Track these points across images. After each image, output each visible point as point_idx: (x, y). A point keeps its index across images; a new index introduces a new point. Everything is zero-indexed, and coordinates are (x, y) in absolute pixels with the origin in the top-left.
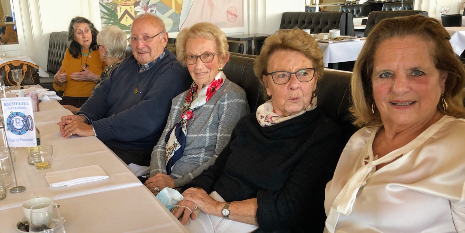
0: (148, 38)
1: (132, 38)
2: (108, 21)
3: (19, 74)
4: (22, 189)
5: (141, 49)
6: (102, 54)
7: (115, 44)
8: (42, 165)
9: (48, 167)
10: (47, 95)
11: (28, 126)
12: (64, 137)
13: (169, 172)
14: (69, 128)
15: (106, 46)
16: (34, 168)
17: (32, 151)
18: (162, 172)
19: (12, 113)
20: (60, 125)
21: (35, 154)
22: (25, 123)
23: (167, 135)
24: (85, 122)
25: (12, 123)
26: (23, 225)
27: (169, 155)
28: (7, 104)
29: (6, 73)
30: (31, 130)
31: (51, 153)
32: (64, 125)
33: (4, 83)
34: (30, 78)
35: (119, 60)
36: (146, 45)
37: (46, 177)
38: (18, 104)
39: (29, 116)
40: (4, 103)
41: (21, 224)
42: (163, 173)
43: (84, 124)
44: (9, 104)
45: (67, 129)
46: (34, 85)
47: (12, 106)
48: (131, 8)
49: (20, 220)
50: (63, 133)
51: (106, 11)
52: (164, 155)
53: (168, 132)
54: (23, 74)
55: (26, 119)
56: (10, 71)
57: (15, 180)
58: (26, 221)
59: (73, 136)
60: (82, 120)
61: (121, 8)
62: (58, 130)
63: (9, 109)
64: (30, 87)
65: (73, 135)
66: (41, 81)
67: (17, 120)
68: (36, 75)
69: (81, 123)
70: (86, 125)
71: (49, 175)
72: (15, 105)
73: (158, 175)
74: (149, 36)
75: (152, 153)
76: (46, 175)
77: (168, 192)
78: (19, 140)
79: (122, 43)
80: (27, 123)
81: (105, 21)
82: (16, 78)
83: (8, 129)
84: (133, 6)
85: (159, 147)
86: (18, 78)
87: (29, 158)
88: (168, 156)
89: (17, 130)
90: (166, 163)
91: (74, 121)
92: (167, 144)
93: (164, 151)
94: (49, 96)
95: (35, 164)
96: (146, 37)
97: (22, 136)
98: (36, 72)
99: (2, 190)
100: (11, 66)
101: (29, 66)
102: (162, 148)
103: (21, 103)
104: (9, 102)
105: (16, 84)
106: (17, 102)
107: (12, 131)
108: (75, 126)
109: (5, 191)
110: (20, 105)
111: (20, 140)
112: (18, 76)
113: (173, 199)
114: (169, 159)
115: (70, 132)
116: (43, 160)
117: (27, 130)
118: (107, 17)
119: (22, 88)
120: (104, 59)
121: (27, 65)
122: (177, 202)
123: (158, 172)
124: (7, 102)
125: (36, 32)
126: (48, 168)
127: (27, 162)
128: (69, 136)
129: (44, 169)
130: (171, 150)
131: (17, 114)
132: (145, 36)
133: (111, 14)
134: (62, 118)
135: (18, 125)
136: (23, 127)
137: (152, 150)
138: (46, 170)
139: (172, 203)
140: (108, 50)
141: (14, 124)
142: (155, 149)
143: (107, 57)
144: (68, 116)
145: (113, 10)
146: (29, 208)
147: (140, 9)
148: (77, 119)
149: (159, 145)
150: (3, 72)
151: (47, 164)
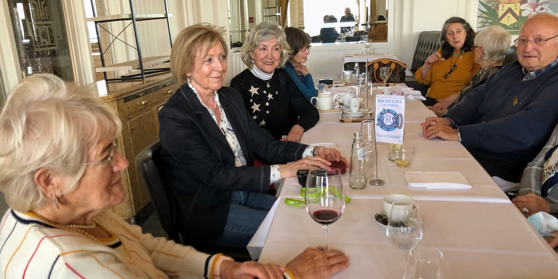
0: (541, 40)
1: (520, 40)
2: (485, 20)
3: (386, 71)
4: (381, 182)
5: (528, 52)
6: (478, 55)
7: (495, 45)
8: (401, 163)
9: (407, 165)
10: (412, 94)
11: (397, 124)
12: (425, 139)
13: (544, 194)
14: (432, 130)
15: (484, 47)
16: (393, 164)
17: (394, 148)
18: (535, 192)
19: (384, 110)
20: (423, 126)
21: (397, 152)
22: (395, 120)
23: (547, 152)
24: (450, 126)
25: (382, 119)
26: (381, 217)
27: (548, 175)
28: (381, 101)
29: (374, 69)
30: (400, 127)
31: (413, 152)
32: (427, 126)
33: (371, 79)
34: (396, 76)
35: (496, 63)
36: (536, 48)
37: (406, 176)
38: (392, 101)
39: (400, 114)
40: (379, 100)
41: (379, 215)
42: (536, 194)
43: (448, 128)
44: (383, 101)
45: (430, 131)
46: (399, 83)
47: (386, 103)
48: (516, 6)
49: (379, 212)
50: (425, 134)
51: (485, 10)
52: (541, 174)
53: (550, 149)
54: (390, 72)
55: (397, 117)
56: (378, 68)
57: (375, 173)
58: (384, 214)
59: (436, 139)
60: (447, 123)
61: (503, 6)
62: (420, 130)
63: (382, 106)
64: (395, 85)
65: (436, 137)
66: (406, 79)
67: (388, 117)
68: (403, 74)
69: (445, 126)
70: (450, 128)
71: (408, 174)
72: (388, 102)
73: (530, 195)
74: (542, 39)
75: (525, 169)
76: (405, 174)
77: (543, 217)
78: (386, 136)
79: (505, 44)
80: (397, 121)
81: (482, 21)
82: (384, 75)
83: (377, 125)
84: (520, 4)
85: (535, 164)
86: (385, 75)
87: (390, 154)
88: (546, 176)
89: (386, 126)
90: (541, 184)
91: (438, 123)
92: (546, 163)
93: (540, 170)
94: (413, 95)
95: (396, 160)
96: (539, 40)
97: (390, 133)
98: (403, 70)
99: (363, 180)
100: (381, 64)
101: (397, 64)
102: (539, 166)
103: (394, 101)
104: (383, 99)
105: (383, 81)
106: (390, 99)
107: (381, 127)
108: (440, 128)
109: (365, 182)
110: (393, 102)
111: (388, 136)
112: (385, 74)
113: (548, 226)
114: (546, 179)
115: (433, 134)
116: (403, 159)
117: (395, 127)
118: (485, 16)
119: (387, 86)
120: (478, 61)
121: (395, 63)
122: (552, 230)
123: (530, 192)
124: (381, 99)
125: (406, 31)
126: (407, 167)
127: (388, 157)
128: (431, 137)
129: (404, 167)
130: (551, 170)
131: (389, 111)
132: (537, 38)
133: (490, 13)
134: (426, 119)
135: (388, 121)
136: (392, 124)
137: (526, 166)
138: (406, 168)
139: (547, 230)
140: (486, 52)
141: (385, 121)
142: (530, 166)
143: (483, 60)
144: (433, 117)
145: (493, 8)
146: (391, 203)
147: (527, 6)
148: (442, 121)
149: (536, 163)
150: (372, 69)
151: (407, 162)
